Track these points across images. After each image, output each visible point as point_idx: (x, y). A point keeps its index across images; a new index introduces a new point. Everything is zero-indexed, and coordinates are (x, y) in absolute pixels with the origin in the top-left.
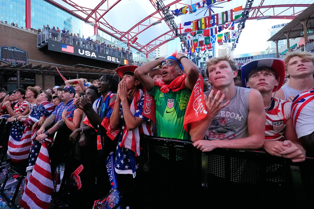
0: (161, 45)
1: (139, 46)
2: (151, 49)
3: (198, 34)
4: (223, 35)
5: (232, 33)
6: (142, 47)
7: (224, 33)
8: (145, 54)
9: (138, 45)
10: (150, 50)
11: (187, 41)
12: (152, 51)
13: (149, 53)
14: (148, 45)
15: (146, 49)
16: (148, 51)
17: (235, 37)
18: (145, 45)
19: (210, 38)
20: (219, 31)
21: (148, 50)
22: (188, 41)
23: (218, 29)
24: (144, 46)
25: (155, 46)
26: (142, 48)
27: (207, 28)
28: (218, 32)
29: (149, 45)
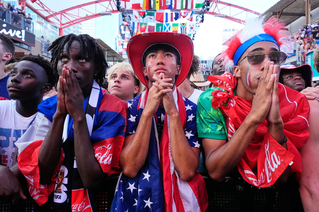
0: (87, 19)
1: (46, 10)
2: (69, 21)
3: (148, 16)
4: (180, 26)
5: (190, 26)
6: (52, 13)
7: (181, 24)
8: (56, 27)
9: (43, 7)
10: (68, 23)
11: (131, 22)
12: (71, 25)
13: (64, 28)
14: (64, 13)
15: (59, 19)
16: (63, 24)
17: (192, 30)
18: (57, 11)
19: (163, 26)
20: (176, 19)
21: (63, 22)
22: (134, 23)
23: (174, 16)
24: (56, 14)
25: (77, 18)
26: (51, 16)
27: (161, 11)
28: (174, 20)
29: (66, 13)
